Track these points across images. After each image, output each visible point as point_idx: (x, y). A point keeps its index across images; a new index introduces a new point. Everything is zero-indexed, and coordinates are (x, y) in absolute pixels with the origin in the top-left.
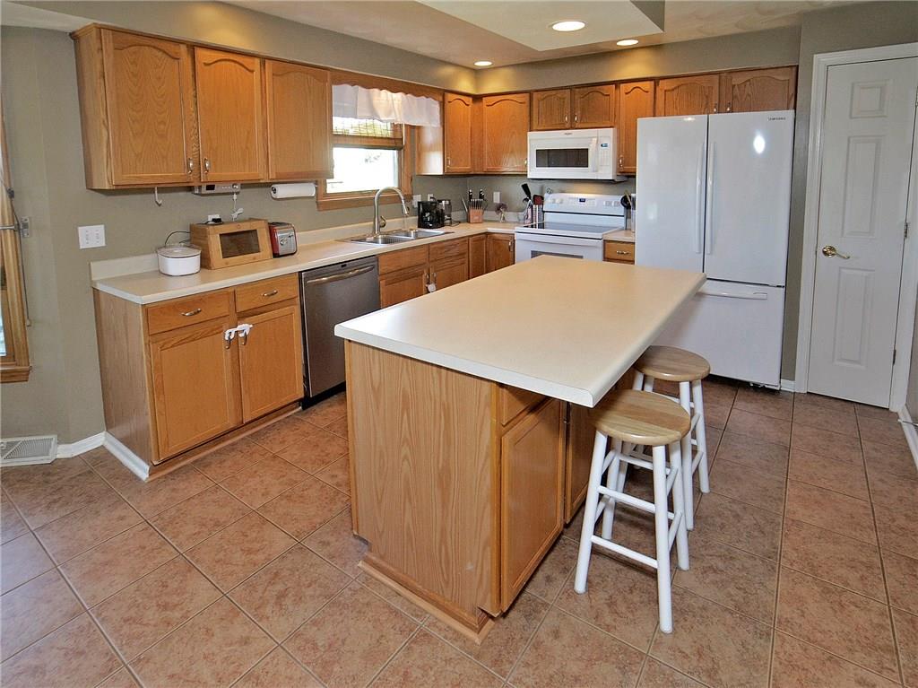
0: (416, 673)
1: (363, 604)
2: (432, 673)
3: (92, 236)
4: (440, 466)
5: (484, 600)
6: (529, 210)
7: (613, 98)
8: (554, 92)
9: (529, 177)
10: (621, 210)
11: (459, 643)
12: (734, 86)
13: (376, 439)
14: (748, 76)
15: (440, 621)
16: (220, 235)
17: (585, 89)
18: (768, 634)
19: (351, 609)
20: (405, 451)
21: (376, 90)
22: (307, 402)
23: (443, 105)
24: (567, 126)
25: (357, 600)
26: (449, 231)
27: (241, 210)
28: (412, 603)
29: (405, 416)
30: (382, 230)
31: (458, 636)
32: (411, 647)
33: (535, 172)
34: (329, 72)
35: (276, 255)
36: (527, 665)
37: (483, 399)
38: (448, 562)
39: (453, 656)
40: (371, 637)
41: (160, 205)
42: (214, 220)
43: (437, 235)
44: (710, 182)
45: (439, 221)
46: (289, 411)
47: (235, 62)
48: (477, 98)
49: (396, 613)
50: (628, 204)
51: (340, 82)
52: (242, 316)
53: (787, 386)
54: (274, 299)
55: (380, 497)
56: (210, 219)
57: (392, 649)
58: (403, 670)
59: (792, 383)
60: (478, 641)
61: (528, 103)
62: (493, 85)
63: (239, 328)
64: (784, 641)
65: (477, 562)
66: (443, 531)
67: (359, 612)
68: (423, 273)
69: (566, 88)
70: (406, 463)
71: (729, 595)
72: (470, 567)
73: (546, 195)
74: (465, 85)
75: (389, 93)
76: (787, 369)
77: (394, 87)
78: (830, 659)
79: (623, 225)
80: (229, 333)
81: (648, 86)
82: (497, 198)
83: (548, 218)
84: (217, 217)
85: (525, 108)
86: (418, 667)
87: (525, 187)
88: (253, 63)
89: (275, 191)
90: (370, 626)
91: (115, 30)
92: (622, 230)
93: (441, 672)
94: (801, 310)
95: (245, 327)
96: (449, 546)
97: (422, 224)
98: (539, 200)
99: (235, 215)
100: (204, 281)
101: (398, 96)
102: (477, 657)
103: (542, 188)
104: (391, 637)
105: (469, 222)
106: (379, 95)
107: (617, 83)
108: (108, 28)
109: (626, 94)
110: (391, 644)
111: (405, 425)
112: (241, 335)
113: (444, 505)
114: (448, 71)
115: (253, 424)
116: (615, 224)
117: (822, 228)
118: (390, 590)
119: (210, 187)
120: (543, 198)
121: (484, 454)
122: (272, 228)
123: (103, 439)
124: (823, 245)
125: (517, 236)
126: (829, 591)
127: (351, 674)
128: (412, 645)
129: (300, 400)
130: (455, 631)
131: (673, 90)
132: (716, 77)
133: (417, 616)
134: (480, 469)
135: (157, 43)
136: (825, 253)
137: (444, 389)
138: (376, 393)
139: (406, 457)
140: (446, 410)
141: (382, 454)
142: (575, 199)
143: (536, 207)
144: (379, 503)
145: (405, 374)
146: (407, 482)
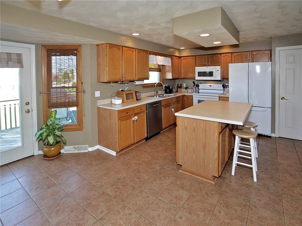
3: (97, 94)
4: (203, 143)
5: (215, 174)
6: (195, 89)
7: (220, 57)
8: (202, 56)
9: (196, 79)
10: (222, 88)
12: (254, 55)
13: (185, 139)
14: (258, 52)
15: (203, 180)
16: (126, 94)
17: (212, 55)
18: (279, 182)
20: (194, 141)
21: (158, 56)
22: (147, 139)
23: (172, 59)
24: (207, 65)
25: (182, 177)
26: (175, 94)
27: (127, 88)
28: (195, 177)
29: (194, 133)
30: (157, 94)
33: (197, 78)
34: (148, 52)
35: (137, 100)
37: (215, 127)
38: (205, 166)
40: (189, 183)
41: (113, 86)
42: (121, 90)
43: (172, 96)
44: (250, 81)
45: (171, 92)
46: (142, 141)
47: (130, 50)
48: (180, 57)
50: (224, 86)
51: (150, 54)
52: (136, 115)
53: (273, 135)
54: (142, 110)
55: (186, 153)
56: (120, 90)
57: (195, 185)
59: (275, 134)
60: (214, 183)
61: (195, 59)
62: (184, 54)
63: (135, 117)
64: (283, 183)
65: (213, 165)
66: (204, 159)
67: (184, 179)
68: (171, 105)
69: (206, 55)
71: (268, 176)
72: (211, 166)
73: (200, 84)
74: (177, 54)
75: (160, 57)
76: (273, 131)
77: (161, 55)
78: (294, 186)
79: (223, 93)
80: (133, 119)
81: (230, 54)
82: (184, 85)
83: (200, 91)
84: (122, 89)
85: (194, 60)
87: (194, 82)
88: (134, 50)
89: (135, 83)
91: (110, 44)
92: (222, 94)
94: (276, 114)
95: (136, 117)
96: (205, 162)
97: (166, 93)
98: (198, 86)
99: (126, 89)
100: (123, 106)
101: (162, 57)
102: (215, 186)
103: (198, 82)
105: (178, 92)
106: (158, 57)
107: (221, 54)
108: (108, 44)
109: (223, 57)
111: (194, 135)
112: (136, 119)
113: (204, 152)
114: (172, 50)
115: (137, 143)
116: (220, 92)
117: (280, 92)
118: (189, 175)
119: (123, 82)
120: (199, 85)
121: (215, 139)
122: (136, 92)
123: (98, 147)
124: (281, 96)
125: (193, 96)
126: (292, 175)
129: (145, 138)
131: (237, 56)
132: (249, 53)
133: (198, 179)
134: (214, 142)
135: (117, 47)
136: (282, 99)
137: (205, 125)
138: (186, 128)
139: (194, 143)
140: (205, 130)
141: (187, 143)
142: (208, 85)
143: (197, 88)
144: (185, 155)
145: (194, 123)
146: (194, 148)
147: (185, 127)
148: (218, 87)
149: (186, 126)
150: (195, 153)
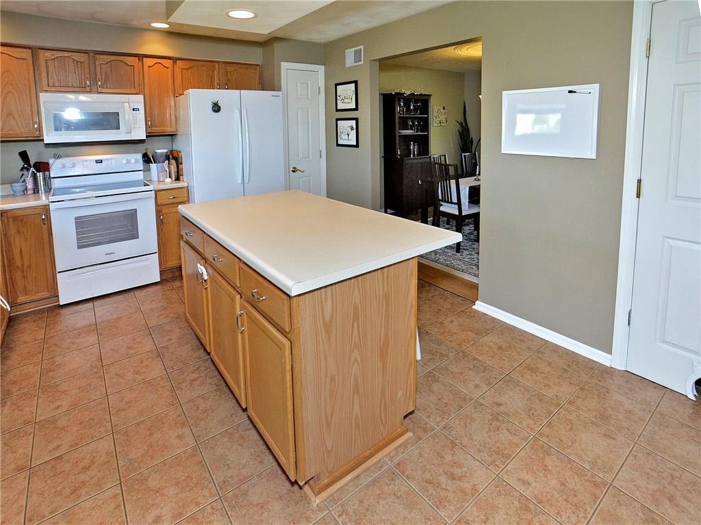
0: (427, 476)
1: (360, 506)
2: (428, 466)
4: (382, 343)
5: (408, 406)
6: (31, 179)
9: (46, 142)
10: (141, 166)
11: (409, 446)
13: (326, 370)
15: (390, 453)
19: (362, 517)
20: (356, 354)
24: (89, 89)
25: (354, 511)
28: (368, 469)
29: (356, 326)
31: (404, 445)
32: (407, 475)
36: (429, 417)
37: (409, 273)
38: (385, 409)
39: (417, 452)
40: (394, 502)
49: (375, 482)
50: (149, 159)
57: (407, 489)
58: (424, 483)
61: (29, 61)
67: (367, 510)
70: (356, 364)
73: (51, 161)
79: (142, 178)
81: (168, 63)
83: (56, 184)
86: (423, 473)
87: (24, 155)
90: (382, 502)
93: (428, 461)
98: (42, 167)
102: (420, 439)
104: (397, 487)
107: (141, 57)
110: (402, 488)
111: (355, 332)
118: (351, 483)
120: (48, 164)
121: (409, 308)
127: (423, 521)
128: (405, 474)
130: (400, 446)
131: (188, 69)
133: (381, 467)
134: (407, 319)
137: (385, 282)
138: (328, 327)
139: (356, 360)
140: (387, 297)
141: (332, 380)
142: (90, 160)
143: (40, 175)
144: (329, 425)
145: (356, 292)
146: (356, 380)
147: (325, 325)
148: (128, 162)
149: (327, 318)
150: (358, 393)
